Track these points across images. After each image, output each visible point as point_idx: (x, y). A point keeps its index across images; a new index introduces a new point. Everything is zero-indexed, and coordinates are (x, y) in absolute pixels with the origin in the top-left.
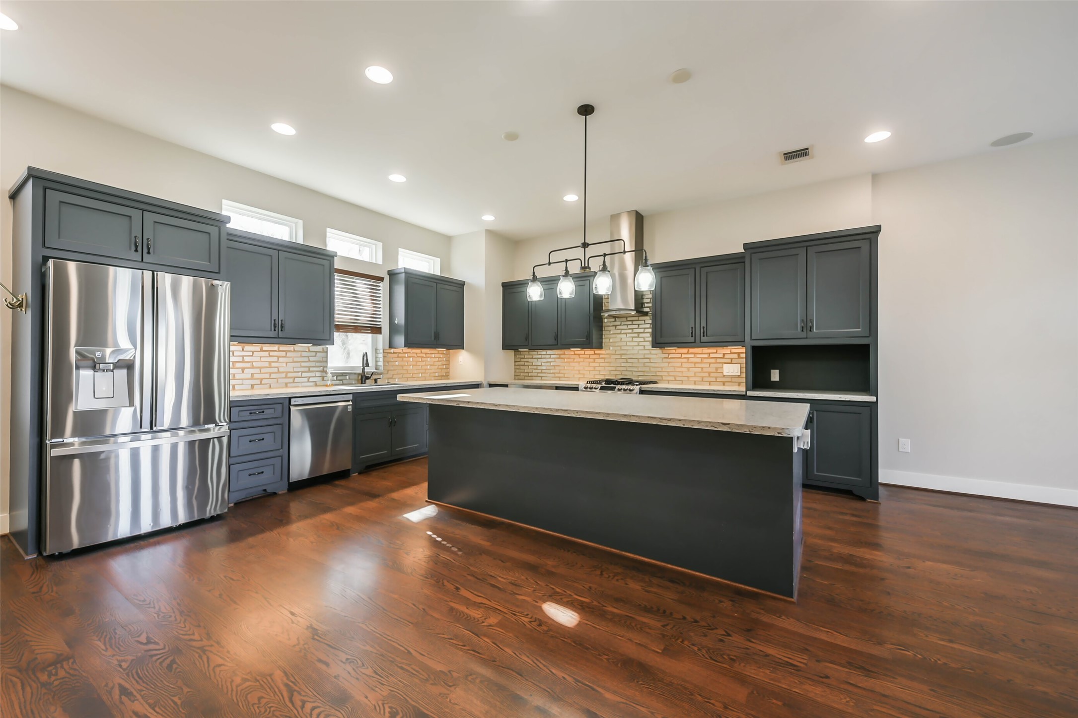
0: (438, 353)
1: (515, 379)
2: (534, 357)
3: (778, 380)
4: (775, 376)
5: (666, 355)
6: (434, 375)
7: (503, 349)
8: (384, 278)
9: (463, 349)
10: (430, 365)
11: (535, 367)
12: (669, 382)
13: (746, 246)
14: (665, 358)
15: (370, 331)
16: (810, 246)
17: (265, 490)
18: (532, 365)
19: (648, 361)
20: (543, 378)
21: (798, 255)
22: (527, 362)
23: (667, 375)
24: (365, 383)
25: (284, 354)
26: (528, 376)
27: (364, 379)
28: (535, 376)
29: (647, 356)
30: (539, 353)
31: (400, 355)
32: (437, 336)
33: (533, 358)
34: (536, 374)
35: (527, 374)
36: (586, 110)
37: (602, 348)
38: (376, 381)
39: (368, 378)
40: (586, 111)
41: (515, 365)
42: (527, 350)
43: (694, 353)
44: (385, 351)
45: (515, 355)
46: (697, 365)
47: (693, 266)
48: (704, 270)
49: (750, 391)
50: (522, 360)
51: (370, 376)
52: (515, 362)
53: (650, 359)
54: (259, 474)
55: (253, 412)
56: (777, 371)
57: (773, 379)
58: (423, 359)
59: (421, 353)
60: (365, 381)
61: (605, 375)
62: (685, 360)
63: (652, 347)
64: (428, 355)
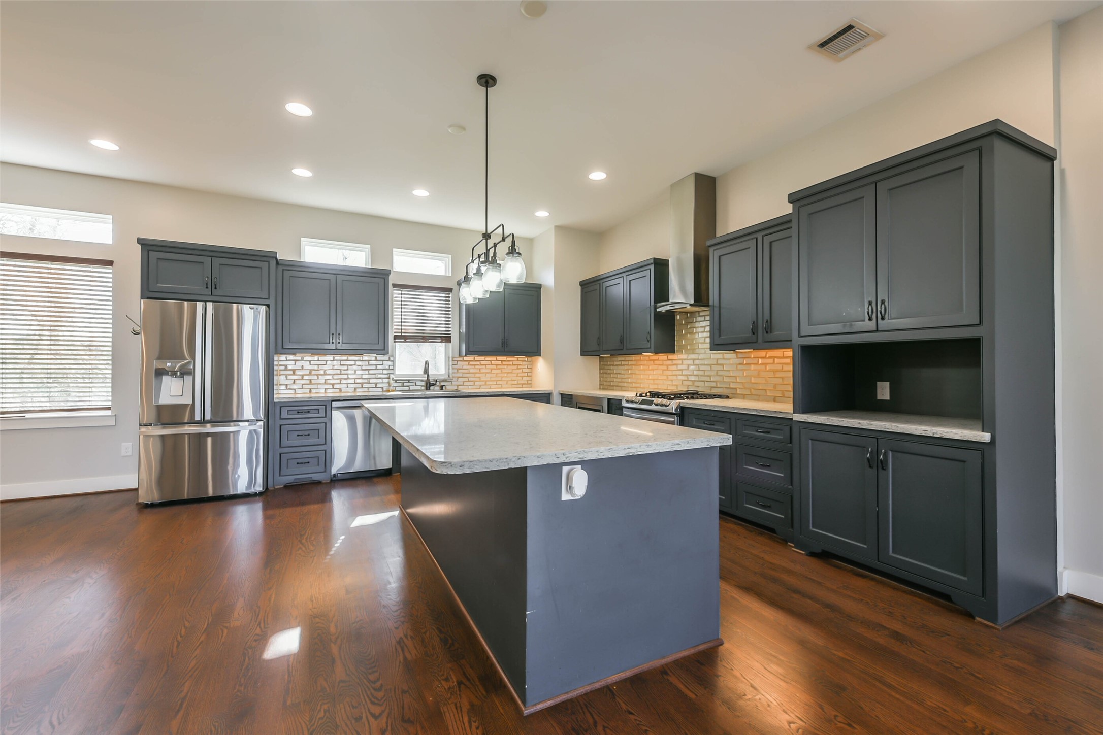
0: (518, 360)
1: (600, 389)
2: (616, 363)
3: (889, 399)
4: (884, 391)
5: (740, 361)
6: (513, 382)
7: (581, 355)
8: (452, 289)
9: (540, 356)
10: (508, 373)
11: (616, 376)
12: (744, 397)
13: (793, 198)
14: (740, 364)
15: (440, 341)
16: (879, 181)
17: (311, 477)
18: (613, 373)
19: (720, 368)
20: (623, 388)
21: (863, 197)
22: (609, 369)
23: (742, 387)
24: (430, 390)
25: (353, 363)
26: (610, 386)
27: (428, 386)
28: (616, 386)
29: (720, 362)
30: (619, 359)
31: (471, 363)
32: (505, 343)
33: (613, 365)
34: (616, 384)
35: (608, 384)
36: (487, 80)
37: (674, 353)
38: (442, 387)
39: (434, 385)
40: (487, 82)
41: (600, 373)
42: (609, 355)
43: (774, 358)
44: (454, 359)
45: (600, 362)
46: (778, 375)
47: (754, 236)
48: (767, 240)
49: (799, 413)
50: (606, 367)
51: (435, 383)
52: (600, 369)
53: (722, 365)
54: (305, 463)
55: (299, 411)
56: (887, 384)
57: (879, 397)
58: (499, 367)
59: (497, 360)
60: (429, 388)
61: (677, 385)
62: (763, 367)
63: (710, 350)
64: (504, 363)
